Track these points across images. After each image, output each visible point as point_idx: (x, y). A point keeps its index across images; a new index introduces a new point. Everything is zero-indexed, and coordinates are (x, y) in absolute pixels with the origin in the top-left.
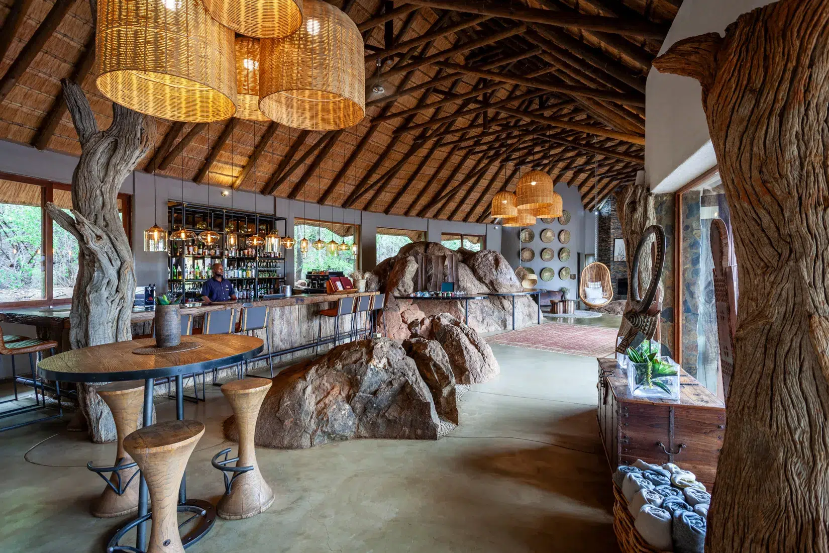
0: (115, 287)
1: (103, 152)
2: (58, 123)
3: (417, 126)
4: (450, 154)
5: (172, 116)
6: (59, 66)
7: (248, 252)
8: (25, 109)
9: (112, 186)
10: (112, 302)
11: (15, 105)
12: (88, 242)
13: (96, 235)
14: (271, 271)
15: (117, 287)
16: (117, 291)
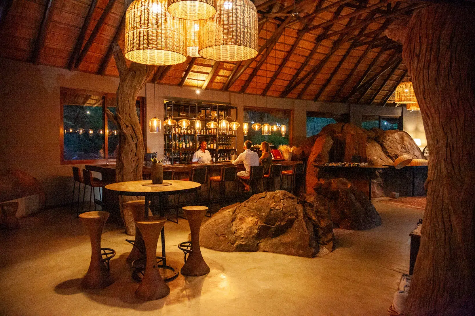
0: (135, 153)
1: (129, 80)
2: (110, 60)
3: (335, 33)
4: (366, 51)
5: (158, 63)
6: (111, 29)
7: (212, 131)
8: (96, 55)
9: (133, 97)
10: (133, 161)
11: (92, 54)
12: (123, 129)
13: (126, 125)
14: (228, 144)
15: (136, 153)
16: (136, 155)
